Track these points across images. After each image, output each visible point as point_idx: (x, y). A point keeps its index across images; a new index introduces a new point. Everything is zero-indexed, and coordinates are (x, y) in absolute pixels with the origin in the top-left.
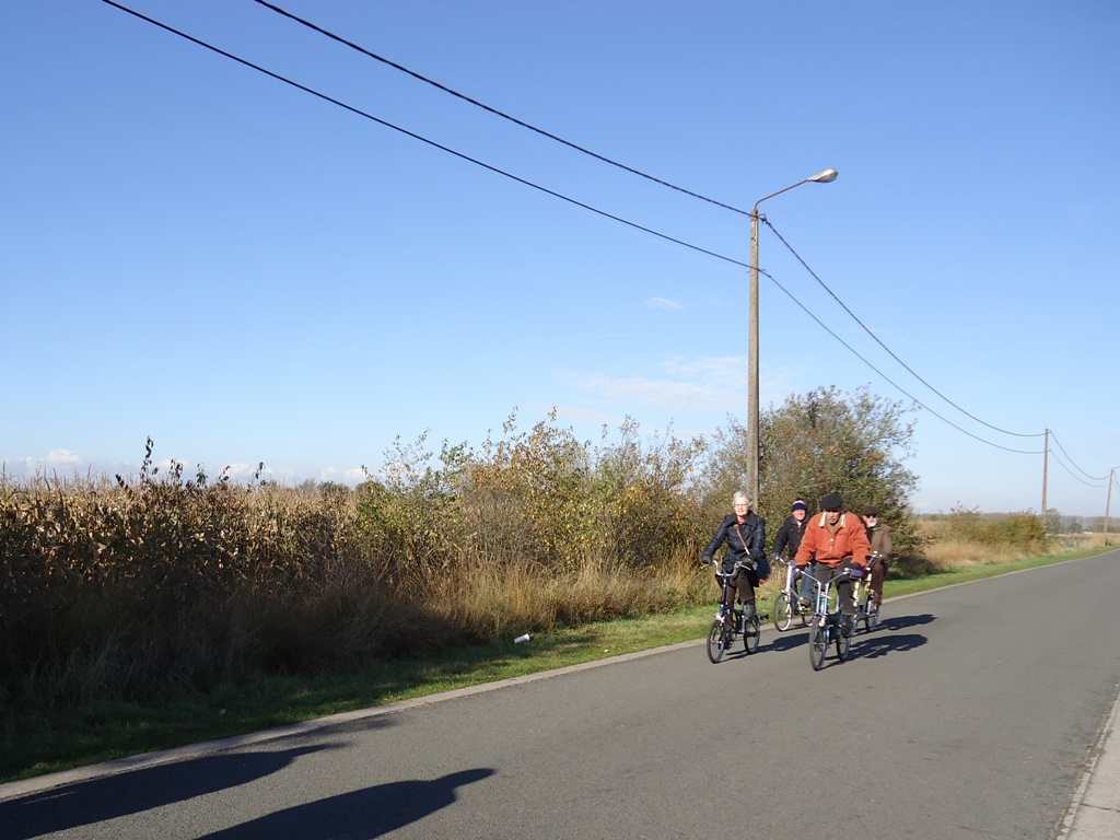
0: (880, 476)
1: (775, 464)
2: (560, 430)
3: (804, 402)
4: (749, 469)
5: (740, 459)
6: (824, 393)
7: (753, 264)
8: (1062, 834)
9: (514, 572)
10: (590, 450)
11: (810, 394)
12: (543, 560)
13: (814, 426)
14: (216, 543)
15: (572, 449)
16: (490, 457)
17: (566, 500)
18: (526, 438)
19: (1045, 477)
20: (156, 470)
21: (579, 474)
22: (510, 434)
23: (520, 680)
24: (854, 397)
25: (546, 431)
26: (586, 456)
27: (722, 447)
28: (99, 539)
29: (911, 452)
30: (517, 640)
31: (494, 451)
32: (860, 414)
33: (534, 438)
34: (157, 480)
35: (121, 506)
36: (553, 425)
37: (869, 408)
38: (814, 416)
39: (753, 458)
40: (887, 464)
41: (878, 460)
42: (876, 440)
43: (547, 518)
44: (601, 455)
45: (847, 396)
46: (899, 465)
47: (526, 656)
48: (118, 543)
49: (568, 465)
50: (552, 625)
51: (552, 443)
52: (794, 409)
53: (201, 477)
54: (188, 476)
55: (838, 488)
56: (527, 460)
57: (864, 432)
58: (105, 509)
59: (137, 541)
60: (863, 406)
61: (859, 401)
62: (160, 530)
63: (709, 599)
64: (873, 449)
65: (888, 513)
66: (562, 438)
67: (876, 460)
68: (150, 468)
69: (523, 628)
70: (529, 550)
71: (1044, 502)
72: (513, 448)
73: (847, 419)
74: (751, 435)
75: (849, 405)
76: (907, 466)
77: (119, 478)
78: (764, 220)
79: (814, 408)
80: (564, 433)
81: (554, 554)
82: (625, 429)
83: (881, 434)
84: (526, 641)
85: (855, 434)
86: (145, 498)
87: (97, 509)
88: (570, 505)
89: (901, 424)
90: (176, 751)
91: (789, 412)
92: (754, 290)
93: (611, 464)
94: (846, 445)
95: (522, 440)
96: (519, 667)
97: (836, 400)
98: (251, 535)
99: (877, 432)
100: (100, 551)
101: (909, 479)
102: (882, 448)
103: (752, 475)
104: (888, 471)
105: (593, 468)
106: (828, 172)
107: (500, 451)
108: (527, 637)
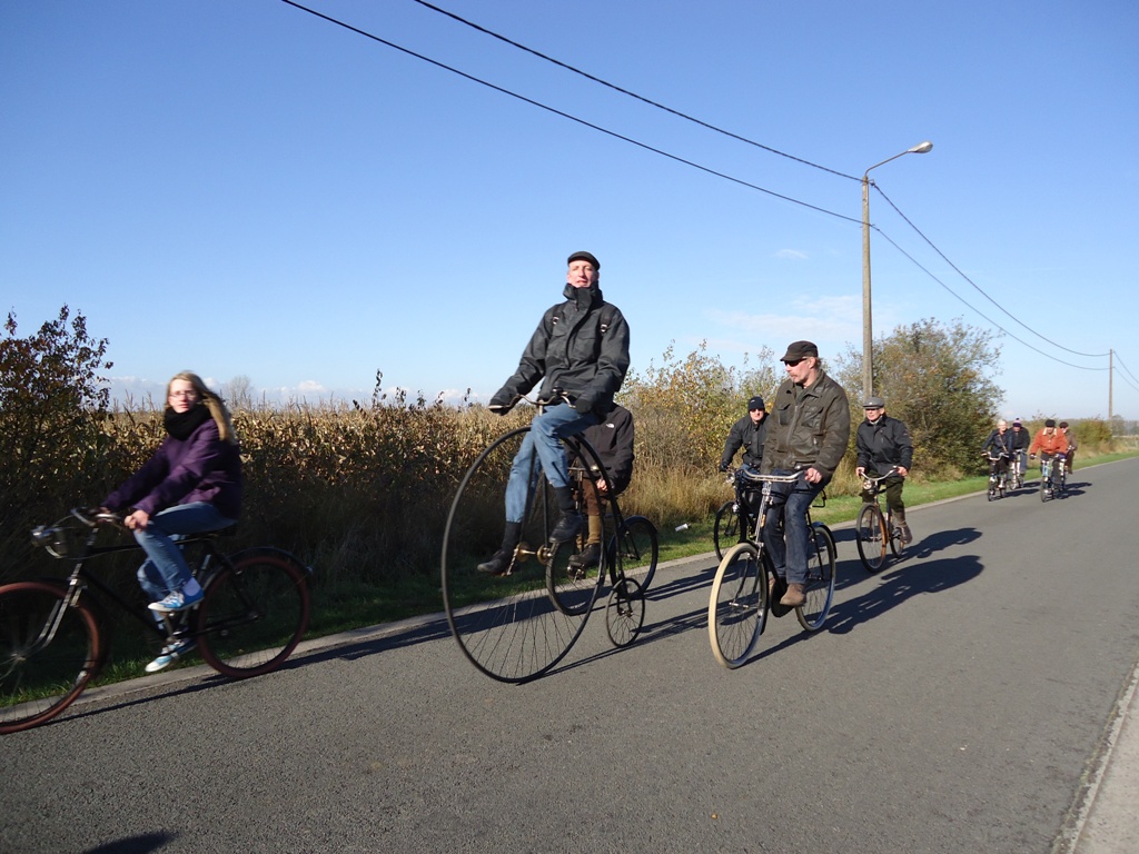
0: (973, 391)
1: (886, 382)
2: (709, 358)
3: (909, 332)
4: (865, 387)
5: (857, 379)
6: (926, 324)
7: (865, 220)
8: (1133, 684)
9: (674, 474)
10: (734, 373)
11: (914, 325)
12: (697, 463)
13: (918, 351)
14: (434, 453)
15: (720, 373)
16: (653, 380)
17: (715, 414)
18: (682, 365)
19: (1111, 389)
20: (385, 396)
21: (725, 393)
22: (669, 362)
23: (681, 561)
24: (950, 327)
25: (698, 359)
26: (731, 379)
27: (842, 369)
28: (340, 452)
29: (999, 371)
30: (678, 529)
31: (656, 376)
32: (955, 341)
33: (688, 365)
34: (385, 403)
35: (358, 425)
36: (704, 354)
37: (963, 335)
38: (918, 343)
39: (868, 378)
40: (979, 381)
41: (971, 377)
42: (969, 361)
43: (700, 430)
44: (744, 378)
45: (944, 326)
46: (989, 382)
47: (686, 542)
48: (356, 455)
49: (716, 386)
50: (706, 516)
51: (703, 369)
52: (901, 337)
53: (421, 401)
54: (411, 400)
55: (939, 401)
56: (683, 383)
57: (958, 356)
58: (345, 428)
59: (371, 453)
60: (957, 334)
61: (954, 330)
62: (388, 444)
63: (834, 493)
64: (966, 369)
65: (981, 421)
66: (711, 364)
67: (970, 377)
68: (380, 394)
69: (682, 519)
70: (686, 456)
71: (1110, 410)
72: (671, 373)
73: (944, 345)
74: (866, 359)
75: (946, 333)
76: (995, 382)
77: (355, 403)
78: (873, 184)
79: (917, 337)
80: (712, 360)
81: (706, 458)
82: (763, 357)
83: (973, 357)
84: (685, 529)
85: (951, 356)
86: (376, 419)
87: (338, 428)
88: (718, 418)
89: (990, 348)
90: (404, 622)
91: (897, 339)
92: (866, 241)
93: (751, 385)
94: (945, 366)
95: (679, 367)
96: (680, 551)
97: (936, 329)
98: (461, 447)
99: (970, 355)
100: (341, 461)
101: (997, 392)
102: (974, 367)
103: (868, 391)
104: (980, 386)
105: (737, 388)
106: (925, 145)
107: (661, 376)
108: (685, 526)
